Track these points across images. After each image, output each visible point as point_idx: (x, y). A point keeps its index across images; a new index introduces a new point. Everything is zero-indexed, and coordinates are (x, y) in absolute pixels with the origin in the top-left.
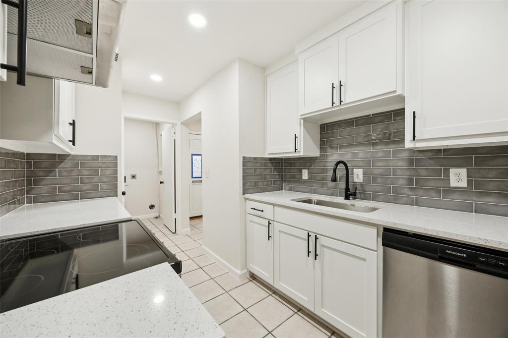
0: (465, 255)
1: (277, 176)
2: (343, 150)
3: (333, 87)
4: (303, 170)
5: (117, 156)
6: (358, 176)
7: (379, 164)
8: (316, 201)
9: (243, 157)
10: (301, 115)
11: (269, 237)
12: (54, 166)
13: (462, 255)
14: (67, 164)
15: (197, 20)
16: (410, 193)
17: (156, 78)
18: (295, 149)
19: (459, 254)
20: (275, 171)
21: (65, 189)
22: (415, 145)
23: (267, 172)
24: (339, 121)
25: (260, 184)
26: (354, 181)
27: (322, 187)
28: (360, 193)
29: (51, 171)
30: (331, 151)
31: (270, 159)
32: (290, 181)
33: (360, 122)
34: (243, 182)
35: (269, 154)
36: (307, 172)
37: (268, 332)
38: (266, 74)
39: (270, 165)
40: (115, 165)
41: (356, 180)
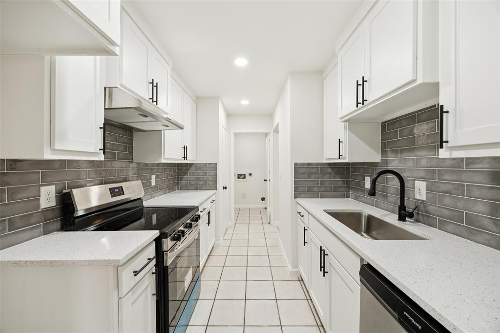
0: (420, 327)
1: (341, 183)
2: (404, 155)
3: (358, 85)
4: (366, 178)
5: (216, 164)
6: (420, 191)
7: (446, 177)
8: (366, 215)
9: (295, 163)
10: (341, 118)
11: (305, 243)
12: (187, 170)
13: (418, 325)
14: (193, 168)
15: (241, 62)
16: (494, 229)
17: (245, 102)
18: (340, 156)
19: (415, 323)
20: (338, 177)
21: (192, 183)
22: (451, 154)
23: (326, 177)
24: (400, 117)
25: (316, 189)
26: (416, 198)
27: (383, 201)
28: (423, 215)
29: (186, 173)
30: (392, 155)
31: (330, 164)
32: (355, 189)
33: (423, 116)
34: (295, 187)
35: (327, 159)
36: (369, 180)
37: (280, 325)
38: (324, 76)
39: (329, 170)
40: (216, 169)
41: (418, 197)
